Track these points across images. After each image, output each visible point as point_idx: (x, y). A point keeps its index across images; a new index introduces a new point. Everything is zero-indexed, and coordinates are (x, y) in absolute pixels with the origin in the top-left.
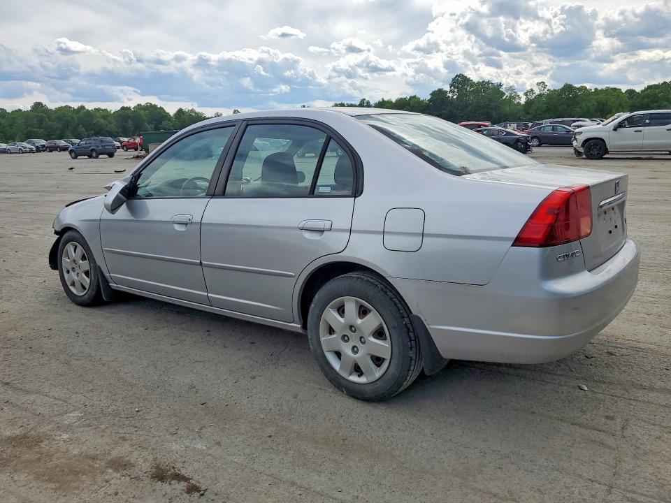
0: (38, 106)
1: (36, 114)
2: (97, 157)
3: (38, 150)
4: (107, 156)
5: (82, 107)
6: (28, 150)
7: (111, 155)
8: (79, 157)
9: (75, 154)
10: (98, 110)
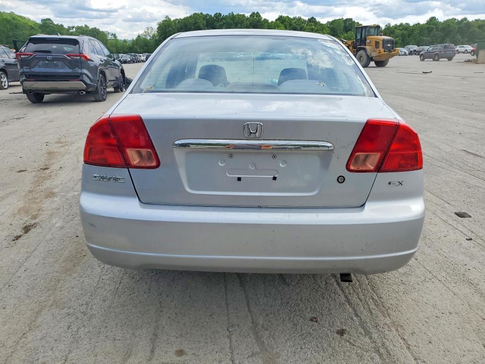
0: (433, 19)
1: (429, 26)
2: (438, 60)
3: (411, 53)
4: (447, 60)
5: (465, 19)
6: (403, 53)
7: (450, 59)
8: (425, 60)
9: (423, 57)
10: (477, 21)
